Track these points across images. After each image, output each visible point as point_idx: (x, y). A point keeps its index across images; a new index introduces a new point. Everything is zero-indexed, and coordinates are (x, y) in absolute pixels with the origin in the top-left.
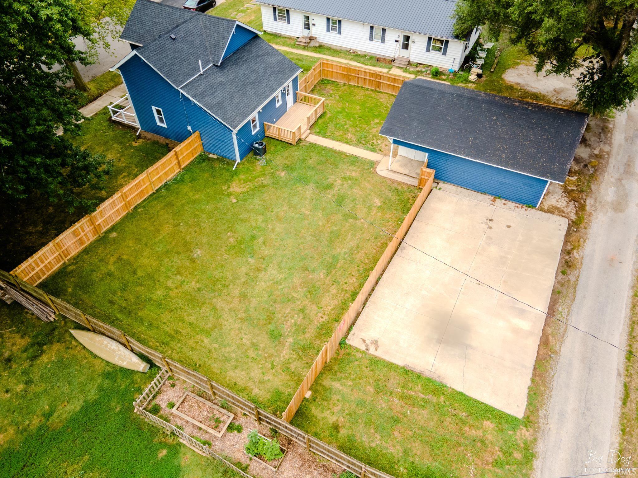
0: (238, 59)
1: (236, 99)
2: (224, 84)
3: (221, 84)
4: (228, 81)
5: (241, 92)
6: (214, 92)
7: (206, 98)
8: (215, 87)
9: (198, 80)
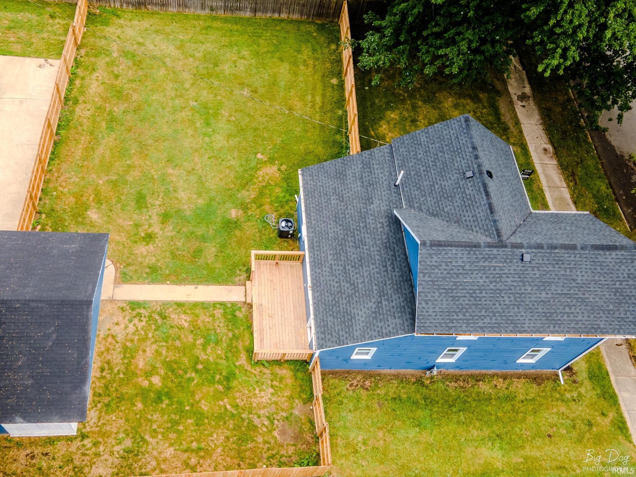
0: (394, 255)
1: (335, 201)
2: (366, 204)
3: (368, 199)
4: (367, 213)
5: (341, 216)
6: (362, 182)
7: (360, 166)
8: (369, 189)
9: (391, 174)
